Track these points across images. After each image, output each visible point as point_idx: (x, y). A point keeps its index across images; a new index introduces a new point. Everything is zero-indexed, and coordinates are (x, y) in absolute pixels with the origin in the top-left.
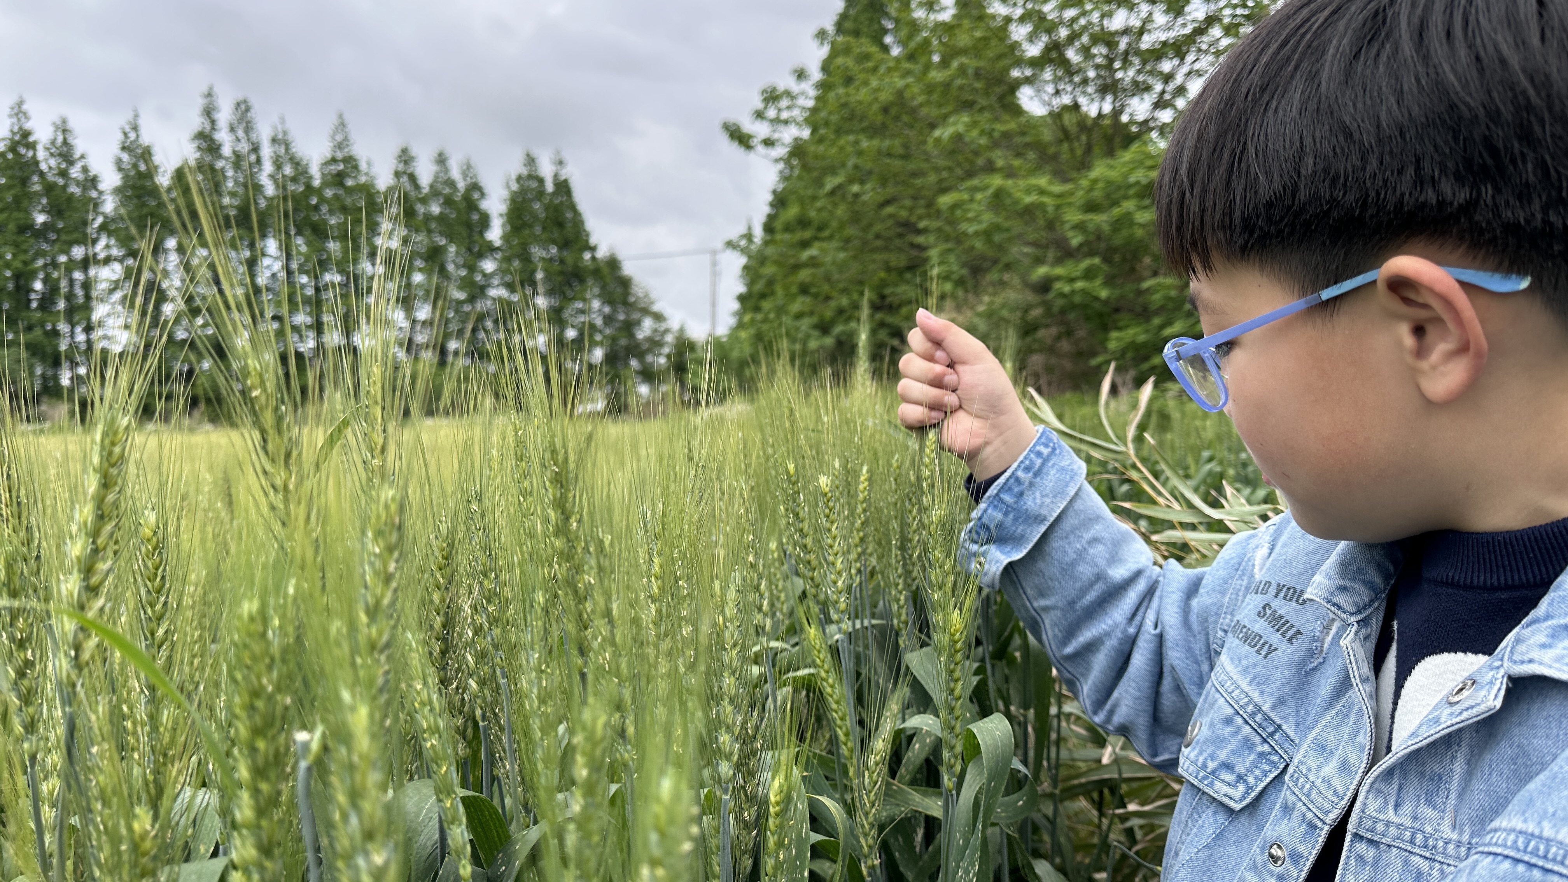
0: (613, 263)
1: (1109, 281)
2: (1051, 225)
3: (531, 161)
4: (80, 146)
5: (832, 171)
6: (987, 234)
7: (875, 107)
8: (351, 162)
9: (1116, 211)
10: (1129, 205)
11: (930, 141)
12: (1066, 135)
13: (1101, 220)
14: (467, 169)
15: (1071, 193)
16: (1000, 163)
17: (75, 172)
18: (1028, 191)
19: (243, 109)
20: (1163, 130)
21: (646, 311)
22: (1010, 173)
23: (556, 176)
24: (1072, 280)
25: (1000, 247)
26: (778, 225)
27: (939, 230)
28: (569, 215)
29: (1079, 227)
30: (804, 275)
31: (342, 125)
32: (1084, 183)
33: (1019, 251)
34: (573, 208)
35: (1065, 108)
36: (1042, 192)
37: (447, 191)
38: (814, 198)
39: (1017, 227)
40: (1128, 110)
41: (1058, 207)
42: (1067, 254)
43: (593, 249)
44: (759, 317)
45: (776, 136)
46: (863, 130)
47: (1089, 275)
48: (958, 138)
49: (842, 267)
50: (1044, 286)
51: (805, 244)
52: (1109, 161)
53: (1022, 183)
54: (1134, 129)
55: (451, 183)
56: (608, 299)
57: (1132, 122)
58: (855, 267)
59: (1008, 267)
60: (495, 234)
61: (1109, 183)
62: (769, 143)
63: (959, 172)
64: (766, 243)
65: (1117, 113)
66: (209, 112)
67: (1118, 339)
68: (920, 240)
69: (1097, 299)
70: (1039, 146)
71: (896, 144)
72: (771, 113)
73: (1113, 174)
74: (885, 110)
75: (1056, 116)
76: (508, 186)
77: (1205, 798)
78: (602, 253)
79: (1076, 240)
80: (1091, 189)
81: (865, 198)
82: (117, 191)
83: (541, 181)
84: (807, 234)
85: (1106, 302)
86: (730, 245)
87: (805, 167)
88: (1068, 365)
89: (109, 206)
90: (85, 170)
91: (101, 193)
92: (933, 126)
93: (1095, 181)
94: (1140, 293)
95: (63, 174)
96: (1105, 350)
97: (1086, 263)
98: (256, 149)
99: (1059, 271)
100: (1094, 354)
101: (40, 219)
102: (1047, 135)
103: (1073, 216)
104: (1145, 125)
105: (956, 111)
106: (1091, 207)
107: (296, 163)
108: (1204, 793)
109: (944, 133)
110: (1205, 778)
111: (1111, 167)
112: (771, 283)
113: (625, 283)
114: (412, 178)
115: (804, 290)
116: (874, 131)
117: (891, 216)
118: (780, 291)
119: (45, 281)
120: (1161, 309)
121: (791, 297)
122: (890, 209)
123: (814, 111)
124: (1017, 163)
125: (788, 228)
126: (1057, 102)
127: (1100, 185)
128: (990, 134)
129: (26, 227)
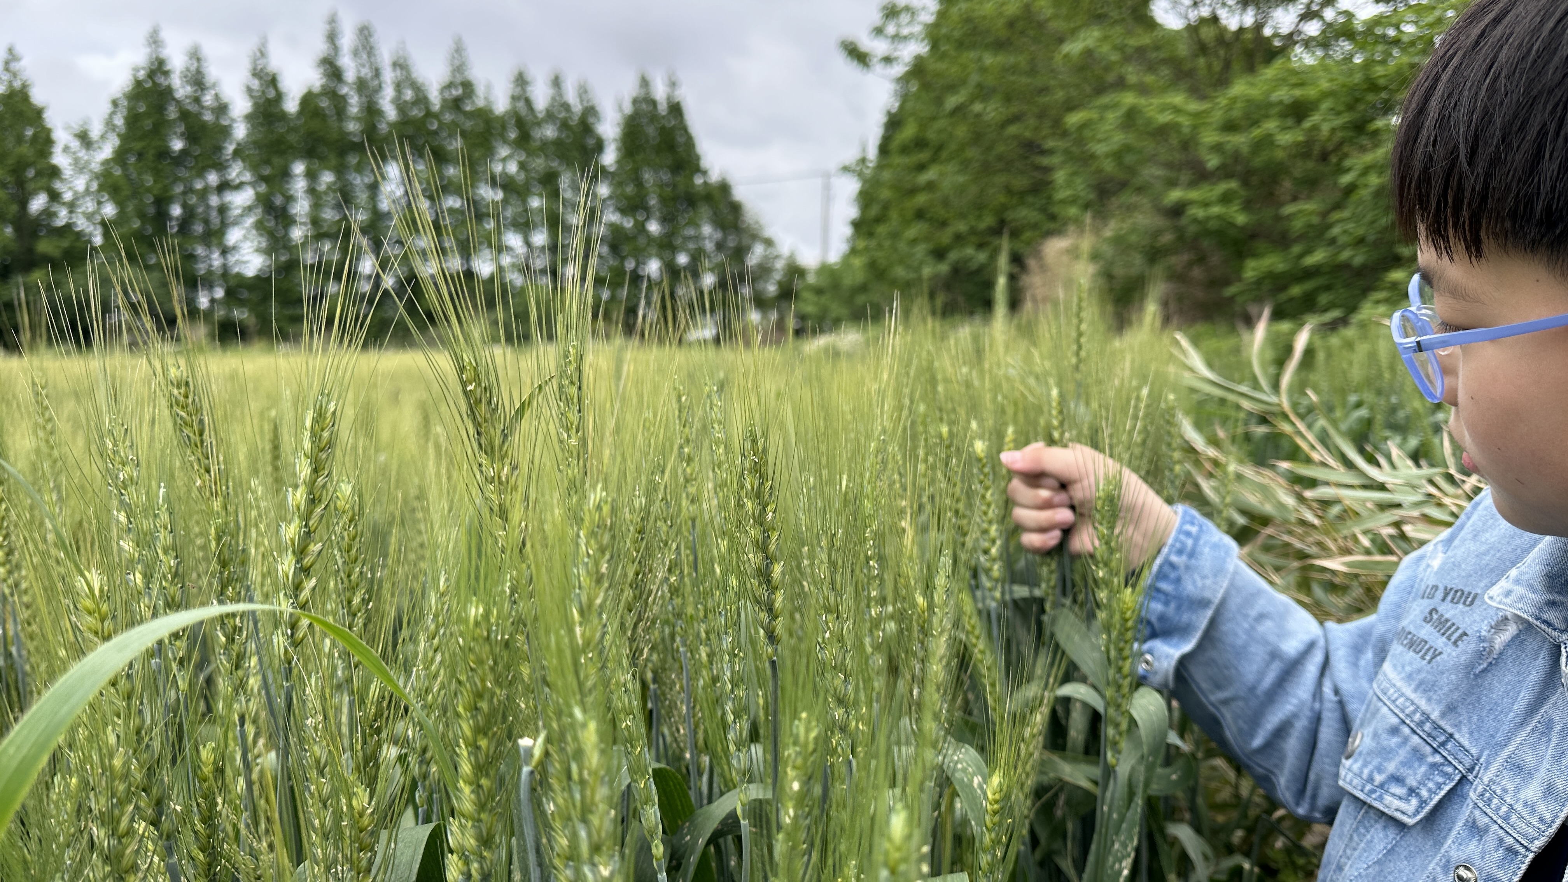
0: (724, 188)
1: (1247, 206)
2: (1187, 145)
3: (645, 83)
4: (212, 72)
5: (952, 88)
6: (1118, 155)
7: (1001, 22)
8: (468, 87)
9: (1256, 132)
10: (1271, 125)
11: (1058, 58)
12: (1202, 49)
13: (1240, 141)
14: (583, 91)
15: (1206, 112)
16: (1132, 79)
17: (208, 99)
18: (1163, 109)
19: (365, 33)
20: (1308, 43)
21: (755, 237)
22: (1143, 90)
23: (669, 99)
24: (1206, 205)
25: (1132, 171)
26: (895, 145)
27: (1066, 152)
28: (681, 140)
29: (1217, 148)
30: (921, 199)
31: (459, 50)
32: (1223, 101)
33: (1152, 172)
34: (685, 129)
35: (1202, 21)
36: (1177, 110)
37: (563, 115)
38: (934, 119)
39: (1149, 146)
40: (1270, 23)
41: (1195, 127)
42: (1202, 176)
43: (705, 173)
44: (873, 243)
45: (896, 54)
46: (987, 47)
47: (1226, 199)
48: (1088, 53)
49: (961, 190)
50: (1177, 211)
51: (921, 167)
52: (1250, 79)
53: (1156, 101)
54: (1277, 43)
55: (566, 107)
56: (720, 224)
57: (1276, 35)
58: (973, 190)
59: (1140, 190)
60: (609, 158)
61: (1249, 101)
62: (887, 60)
63: (1088, 89)
64: (880, 167)
65: (1258, 27)
66: (332, 37)
67: (1254, 269)
68: (1045, 161)
69: (1232, 225)
70: (1174, 62)
71: (1021, 60)
72: (891, 29)
73: (1255, 92)
74: (1011, 24)
75: (1193, 29)
76: (620, 109)
77: (1372, 813)
78: (714, 177)
79: (1213, 162)
80: (1230, 108)
81: (987, 118)
82: (249, 118)
83: (654, 103)
84: (924, 156)
85: (1243, 229)
86: (846, 169)
87: (926, 86)
88: (1199, 293)
89: (240, 131)
90: (217, 97)
91: (233, 120)
92: (1061, 40)
93: (1234, 100)
94: (1278, 218)
95: (197, 100)
96: (1240, 279)
97: (1223, 187)
98: (377, 73)
99: (1194, 195)
100: (1227, 282)
101: (177, 145)
102: (1183, 49)
103: (1209, 137)
104: (1290, 39)
105: (1085, 25)
106: (1230, 127)
107: (417, 88)
108: (1370, 806)
109: (1074, 47)
110: (1373, 791)
111: (1252, 85)
112: (886, 207)
113: (736, 208)
114: (528, 102)
115: (920, 215)
116: (1000, 45)
117: (1015, 137)
118: (894, 215)
119: (184, 206)
120: (1302, 237)
121: (906, 223)
122: (1012, 129)
123: (936, 25)
124: (1149, 79)
125: (905, 150)
126: (1193, 15)
127: (1239, 105)
128: (1121, 48)
129: (164, 153)
